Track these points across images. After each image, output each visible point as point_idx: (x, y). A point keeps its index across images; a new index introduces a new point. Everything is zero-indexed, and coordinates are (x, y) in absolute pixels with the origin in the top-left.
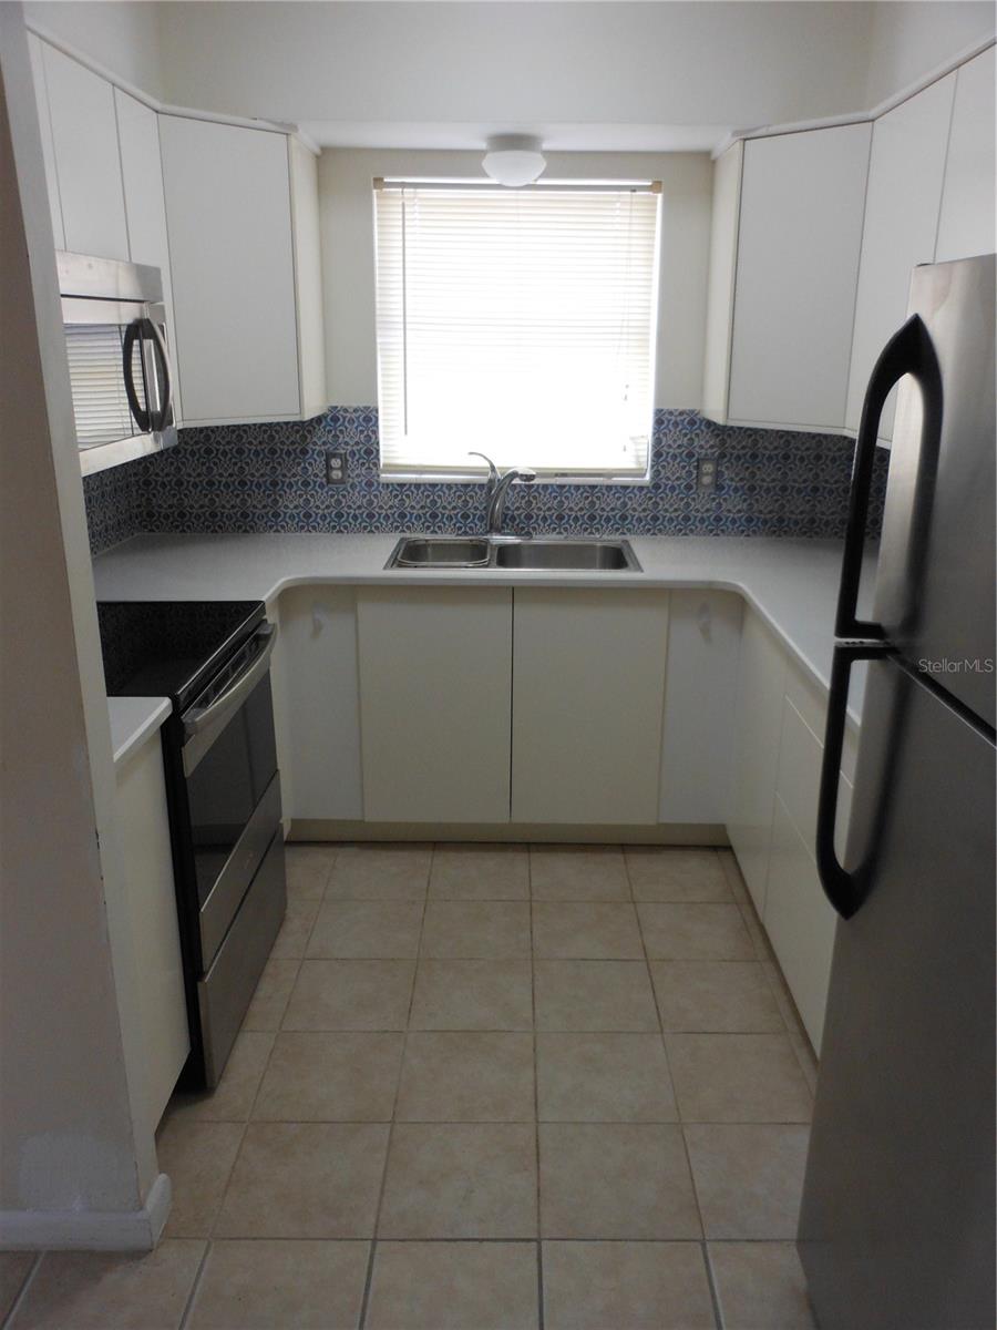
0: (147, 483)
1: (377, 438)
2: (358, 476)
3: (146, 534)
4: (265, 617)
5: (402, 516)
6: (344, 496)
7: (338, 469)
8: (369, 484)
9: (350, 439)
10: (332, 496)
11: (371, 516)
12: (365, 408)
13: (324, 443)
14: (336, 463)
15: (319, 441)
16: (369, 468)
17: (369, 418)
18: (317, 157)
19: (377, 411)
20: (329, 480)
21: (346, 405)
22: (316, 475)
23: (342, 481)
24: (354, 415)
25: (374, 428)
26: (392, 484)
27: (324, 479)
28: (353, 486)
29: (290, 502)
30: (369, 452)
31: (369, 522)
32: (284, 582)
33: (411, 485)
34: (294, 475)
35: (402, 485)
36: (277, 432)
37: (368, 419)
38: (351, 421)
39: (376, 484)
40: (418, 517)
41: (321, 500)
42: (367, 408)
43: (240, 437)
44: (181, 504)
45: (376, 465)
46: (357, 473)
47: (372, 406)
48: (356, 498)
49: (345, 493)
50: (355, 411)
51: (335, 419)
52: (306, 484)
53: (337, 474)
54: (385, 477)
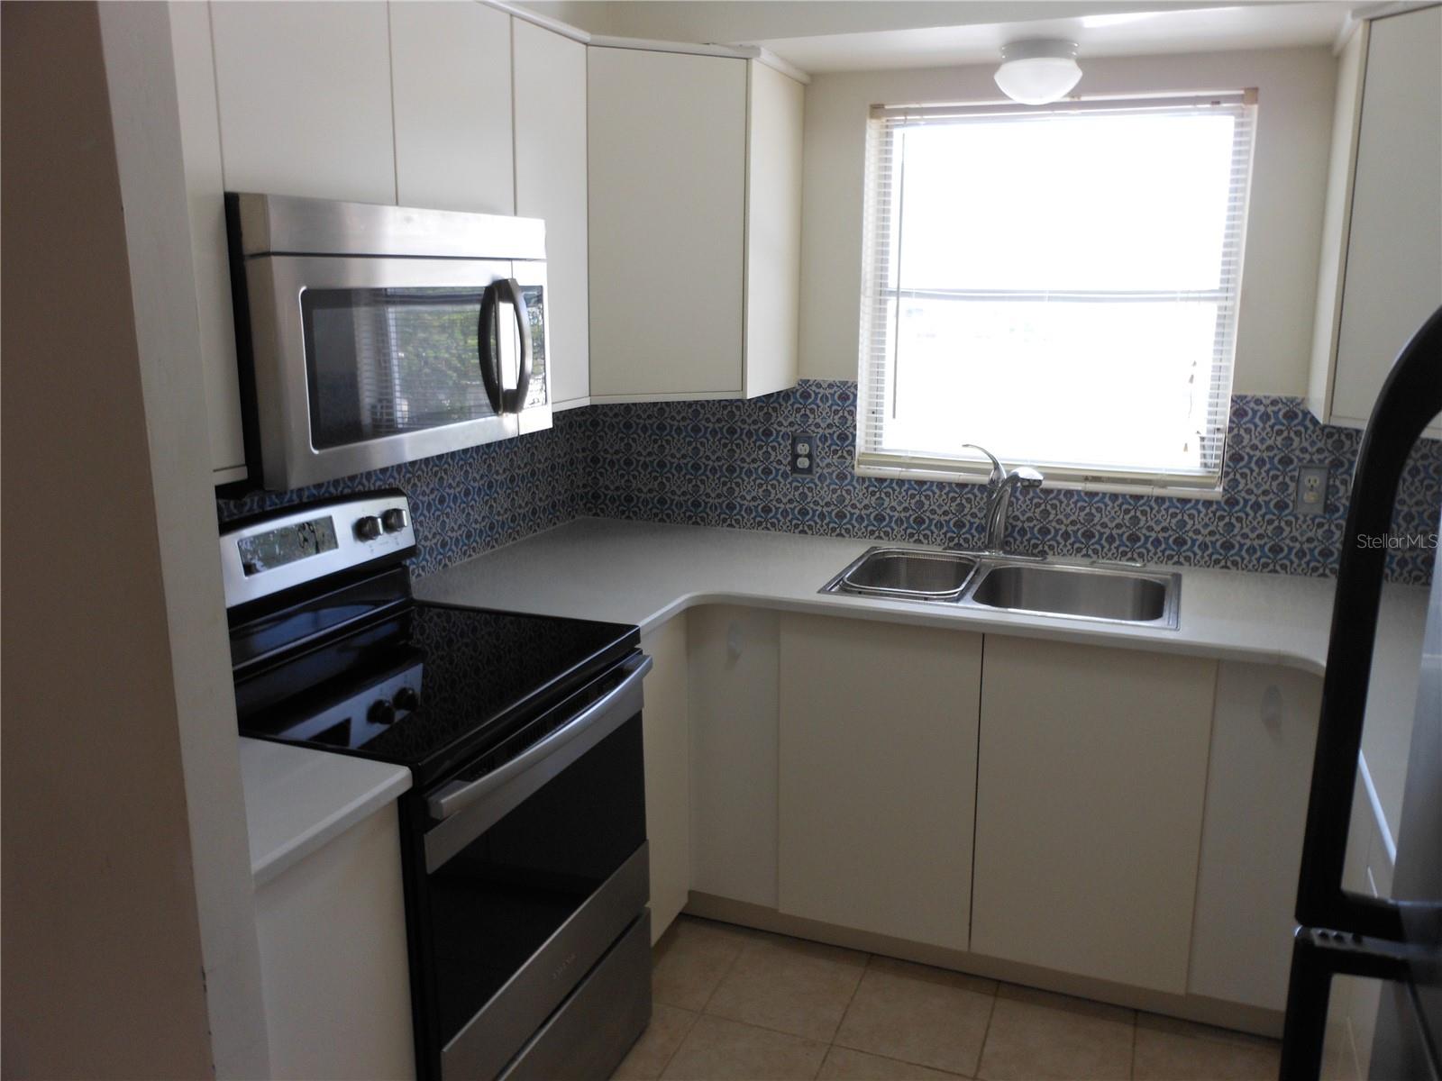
0: (595, 460)
1: (854, 420)
2: (828, 465)
3: (591, 517)
4: (637, 646)
5: (880, 518)
6: (810, 489)
7: (806, 456)
8: (842, 477)
9: (822, 419)
10: (797, 488)
11: (841, 516)
12: (841, 382)
13: (791, 424)
14: (803, 449)
15: (785, 422)
16: (842, 457)
17: (845, 395)
18: (805, 85)
19: (856, 387)
20: (795, 469)
21: (819, 379)
22: (779, 462)
23: (809, 470)
24: (828, 392)
25: (851, 408)
26: (870, 479)
27: (789, 468)
28: (822, 478)
29: (748, 492)
30: (843, 437)
31: (836, 525)
32: (686, 600)
33: (892, 480)
34: (754, 461)
35: (881, 480)
36: (738, 408)
37: (844, 397)
38: (825, 398)
39: (849, 477)
40: (900, 521)
41: (784, 492)
42: (845, 383)
43: (696, 413)
44: (629, 487)
45: (851, 453)
46: (826, 463)
47: (851, 380)
48: (825, 493)
49: (811, 485)
50: (831, 386)
51: (806, 395)
52: (767, 472)
53: (803, 463)
54: (861, 470)
